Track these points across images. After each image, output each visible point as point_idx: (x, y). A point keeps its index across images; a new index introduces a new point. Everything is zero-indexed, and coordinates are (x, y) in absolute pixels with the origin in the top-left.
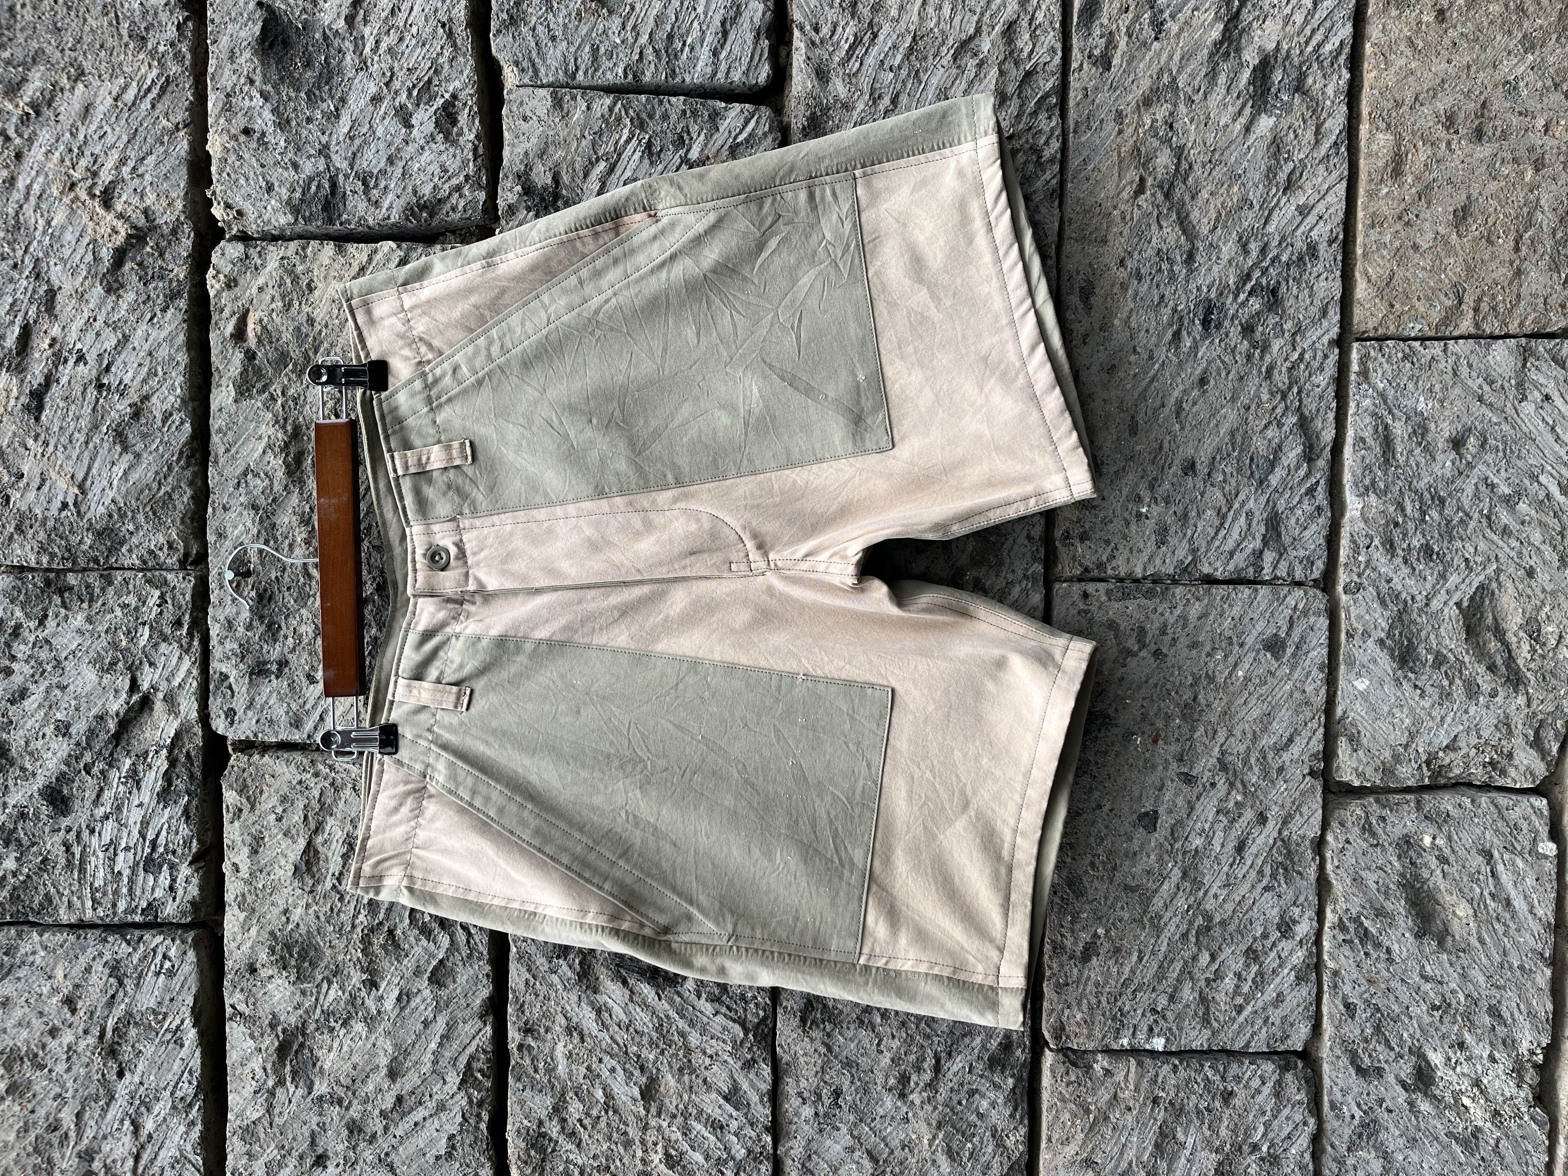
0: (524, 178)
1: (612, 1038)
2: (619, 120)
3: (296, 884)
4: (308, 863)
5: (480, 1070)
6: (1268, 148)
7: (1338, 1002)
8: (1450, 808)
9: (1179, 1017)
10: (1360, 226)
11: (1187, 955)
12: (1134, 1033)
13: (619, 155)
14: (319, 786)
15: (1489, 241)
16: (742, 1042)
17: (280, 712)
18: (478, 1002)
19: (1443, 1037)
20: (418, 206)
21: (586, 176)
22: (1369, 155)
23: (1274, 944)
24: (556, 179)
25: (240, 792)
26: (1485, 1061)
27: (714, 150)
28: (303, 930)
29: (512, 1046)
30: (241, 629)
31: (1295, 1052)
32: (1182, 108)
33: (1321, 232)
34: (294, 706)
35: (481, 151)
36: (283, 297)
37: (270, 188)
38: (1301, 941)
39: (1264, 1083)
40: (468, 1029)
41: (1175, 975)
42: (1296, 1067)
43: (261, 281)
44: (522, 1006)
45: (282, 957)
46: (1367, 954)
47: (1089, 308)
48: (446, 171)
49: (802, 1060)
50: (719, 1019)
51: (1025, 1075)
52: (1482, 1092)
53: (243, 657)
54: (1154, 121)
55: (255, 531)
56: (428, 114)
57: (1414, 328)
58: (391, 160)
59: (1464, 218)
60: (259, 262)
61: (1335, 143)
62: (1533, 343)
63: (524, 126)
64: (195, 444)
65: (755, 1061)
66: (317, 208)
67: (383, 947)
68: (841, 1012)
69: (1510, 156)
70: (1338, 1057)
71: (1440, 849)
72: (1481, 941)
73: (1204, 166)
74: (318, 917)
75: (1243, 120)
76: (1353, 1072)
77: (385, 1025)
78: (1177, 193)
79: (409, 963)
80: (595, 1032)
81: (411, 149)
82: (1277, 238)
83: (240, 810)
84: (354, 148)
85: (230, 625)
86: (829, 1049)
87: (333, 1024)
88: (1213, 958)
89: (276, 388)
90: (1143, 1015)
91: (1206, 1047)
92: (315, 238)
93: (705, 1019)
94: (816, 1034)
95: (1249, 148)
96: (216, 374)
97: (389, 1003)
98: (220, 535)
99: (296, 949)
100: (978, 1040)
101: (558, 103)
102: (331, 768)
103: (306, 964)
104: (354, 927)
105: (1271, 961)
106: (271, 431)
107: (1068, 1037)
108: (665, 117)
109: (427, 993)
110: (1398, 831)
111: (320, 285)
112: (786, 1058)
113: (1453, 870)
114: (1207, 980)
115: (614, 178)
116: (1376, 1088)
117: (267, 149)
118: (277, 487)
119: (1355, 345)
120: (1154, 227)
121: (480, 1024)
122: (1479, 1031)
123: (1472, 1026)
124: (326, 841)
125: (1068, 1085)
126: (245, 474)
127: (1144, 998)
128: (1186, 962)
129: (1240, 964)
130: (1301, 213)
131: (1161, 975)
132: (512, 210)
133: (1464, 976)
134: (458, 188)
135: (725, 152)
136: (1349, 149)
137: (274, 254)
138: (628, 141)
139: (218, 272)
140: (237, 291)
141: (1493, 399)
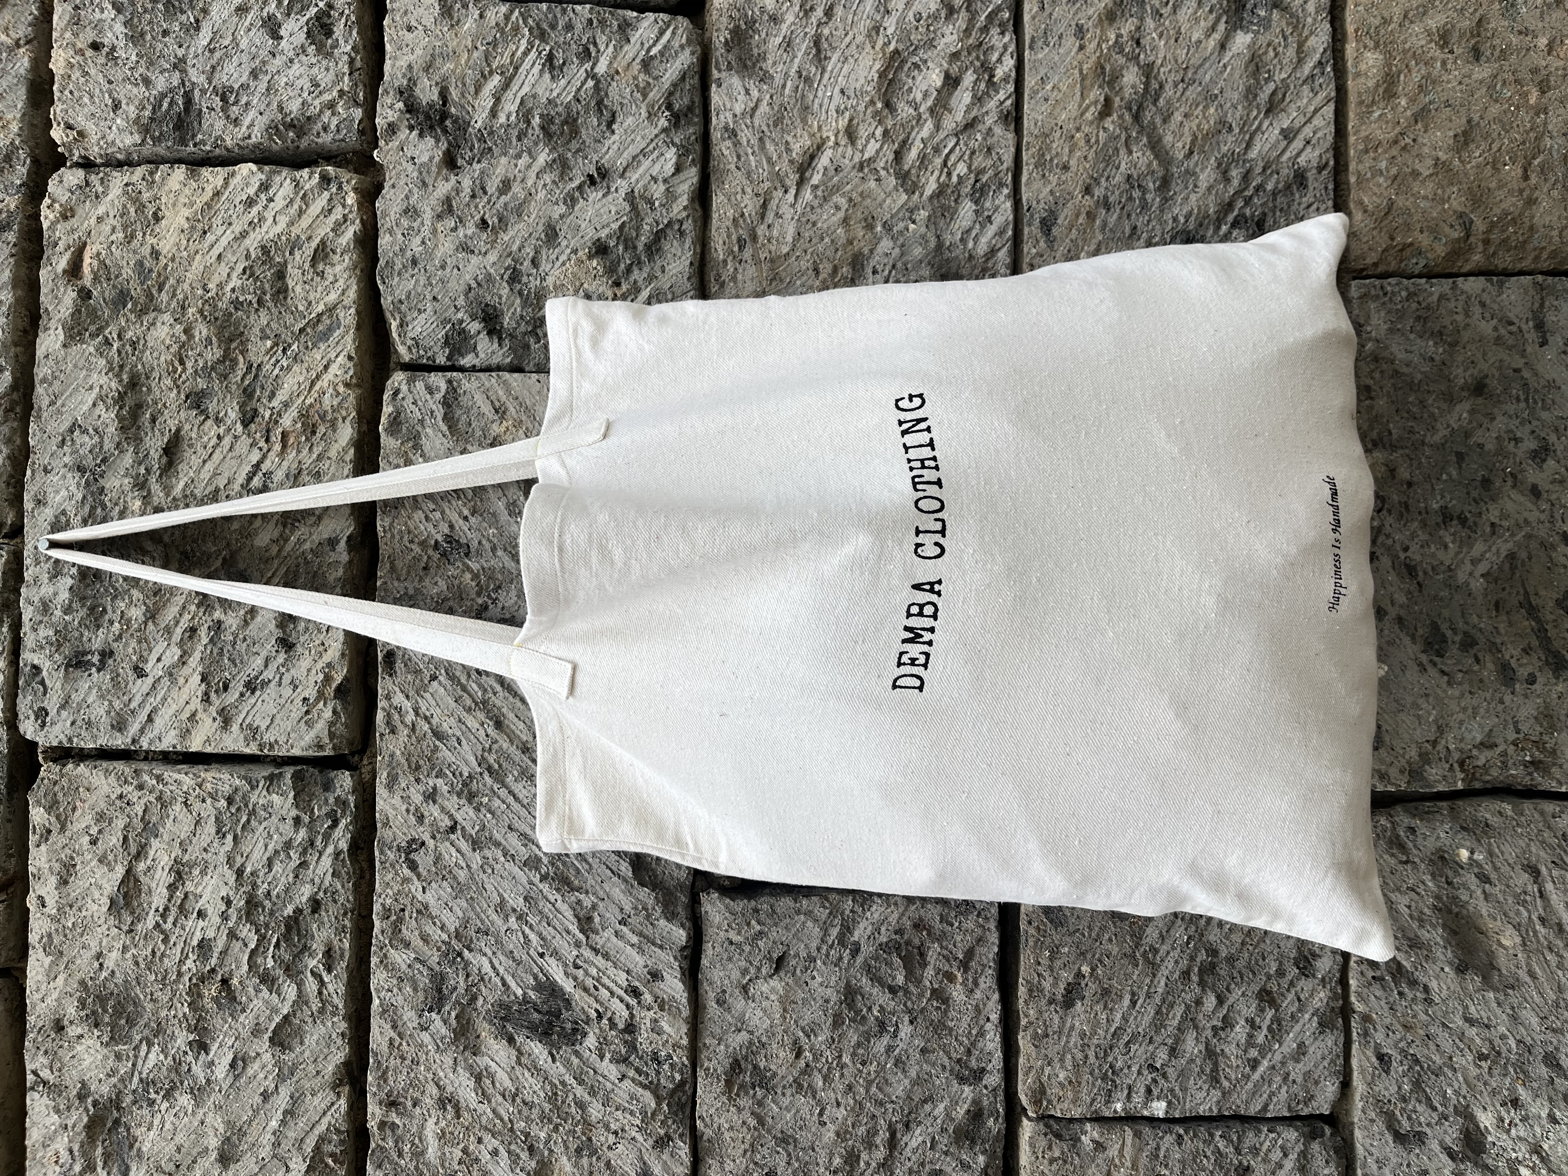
0: (406, 94)
1: (494, 1111)
2: (516, 29)
3: (112, 921)
4: (126, 896)
5: (332, 1155)
6: (1246, 67)
7: (1370, 1053)
8: (1488, 816)
9: (1182, 1074)
10: (1352, 152)
11: (1188, 997)
12: (1129, 1096)
13: (516, 68)
14: (142, 801)
15: (1496, 169)
16: (654, 1114)
17: (99, 711)
18: (330, 1068)
19: (1494, 1093)
20: (284, 124)
21: (477, 91)
22: (1358, 75)
23: (1292, 984)
24: (444, 94)
25: (49, 810)
26: (1544, 1122)
27: (624, 63)
28: (119, 978)
29: (372, 1124)
30: (58, 613)
31: (1321, 1117)
32: (1150, 23)
33: (1310, 157)
34: (117, 704)
35: (358, 64)
36: (125, 227)
37: (116, 106)
38: (1323, 979)
39: (1286, 1155)
40: (316, 1103)
41: (1175, 1023)
42: (1322, 1135)
43: (101, 210)
44: (385, 1073)
45: (94, 1013)
46: (1401, 994)
47: (1051, 242)
48: (317, 85)
49: (727, 1136)
50: (627, 1083)
51: (999, 1152)
52: (1542, 1159)
53: (59, 645)
54: (1119, 36)
55: (79, 496)
56: (299, 24)
57: (1417, 264)
58: (254, 74)
59: (1466, 143)
60: (100, 189)
61: (1320, 63)
62: (1550, 279)
63: (409, 36)
64: (15, 396)
65: (670, 1138)
66: (167, 128)
67: (216, 1000)
68: (775, 1074)
69: (1512, 78)
70: (1372, 1121)
71: (1479, 865)
72: (1532, 974)
73: (1176, 86)
74: (137, 963)
75: (1217, 36)
76: (1389, 1138)
77: (216, 1098)
78: (1148, 116)
79: (246, 1020)
80: (473, 1105)
81: (278, 61)
82: (1261, 164)
83: (49, 832)
84: (214, 62)
85: (45, 607)
86: (761, 1121)
87: (153, 1096)
88: (1221, 1001)
89: (111, 331)
90: (1139, 1073)
91: (1215, 1112)
92: (164, 161)
93: (609, 1086)
94: (745, 1102)
95: (1225, 66)
96: (44, 316)
97: (221, 1071)
98: (39, 502)
99: (111, 1003)
100: (941, 1107)
101: (446, 11)
102: (159, 778)
103: (123, 1022)
104: (180, 974)
105: (1288, 1004)
106: (104, 380)
107: (1050, 1102)
108: (569, 27)
109: (267, 1057)
110: (1430, 844)
111: (167, 214)
112: (708, 1133)
113: (1496, 891)
114: (1214, 1028)
115: (509, 94)
116: (1418, 1158)
117: (117, 64)
118: (108, 445)
119: (1354, 283)
120: (1123, 151)
121: (332, 1096)
122: (1535, 1085)
123: (1526, 1079)
124: (149, 869)
125: (1052, 1161)
126: (71, 431)
127: (1140, 1051)
128: (1188, 1007)
129: (1253, 1009)
130: (1285, 137)
131: (1159, 1022)
132: (392, 129)
133: (1514, 1018)
134: (331, 105)
135: (636, 66)
136: (1335, 69)
137: (118, 179)
138: (526, 53)
139: (54, 201)
140: (74, 222)
141: (1511, 342)
